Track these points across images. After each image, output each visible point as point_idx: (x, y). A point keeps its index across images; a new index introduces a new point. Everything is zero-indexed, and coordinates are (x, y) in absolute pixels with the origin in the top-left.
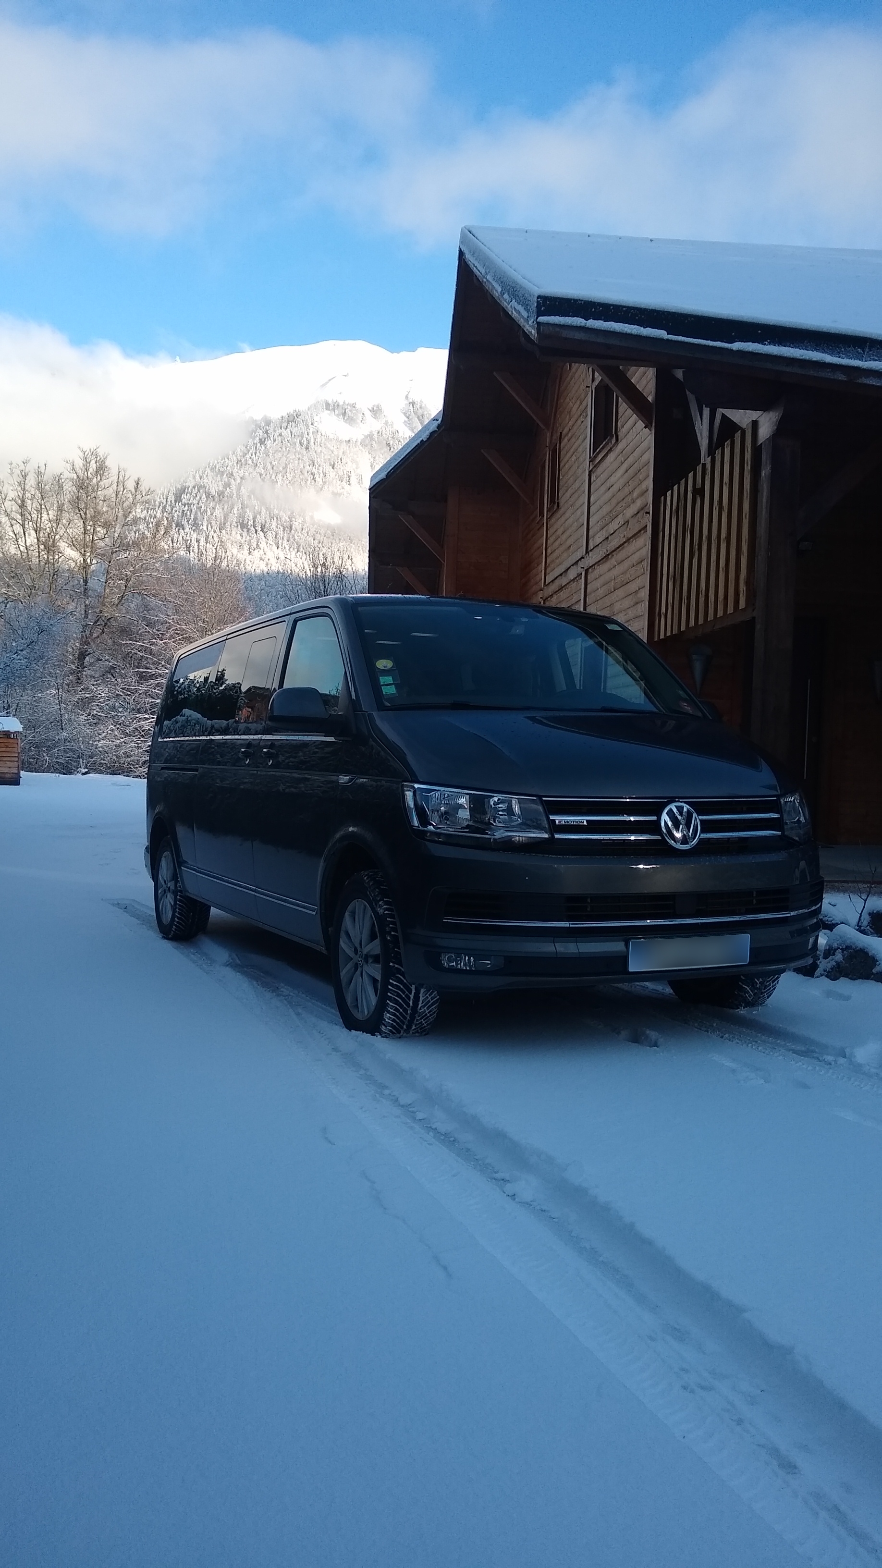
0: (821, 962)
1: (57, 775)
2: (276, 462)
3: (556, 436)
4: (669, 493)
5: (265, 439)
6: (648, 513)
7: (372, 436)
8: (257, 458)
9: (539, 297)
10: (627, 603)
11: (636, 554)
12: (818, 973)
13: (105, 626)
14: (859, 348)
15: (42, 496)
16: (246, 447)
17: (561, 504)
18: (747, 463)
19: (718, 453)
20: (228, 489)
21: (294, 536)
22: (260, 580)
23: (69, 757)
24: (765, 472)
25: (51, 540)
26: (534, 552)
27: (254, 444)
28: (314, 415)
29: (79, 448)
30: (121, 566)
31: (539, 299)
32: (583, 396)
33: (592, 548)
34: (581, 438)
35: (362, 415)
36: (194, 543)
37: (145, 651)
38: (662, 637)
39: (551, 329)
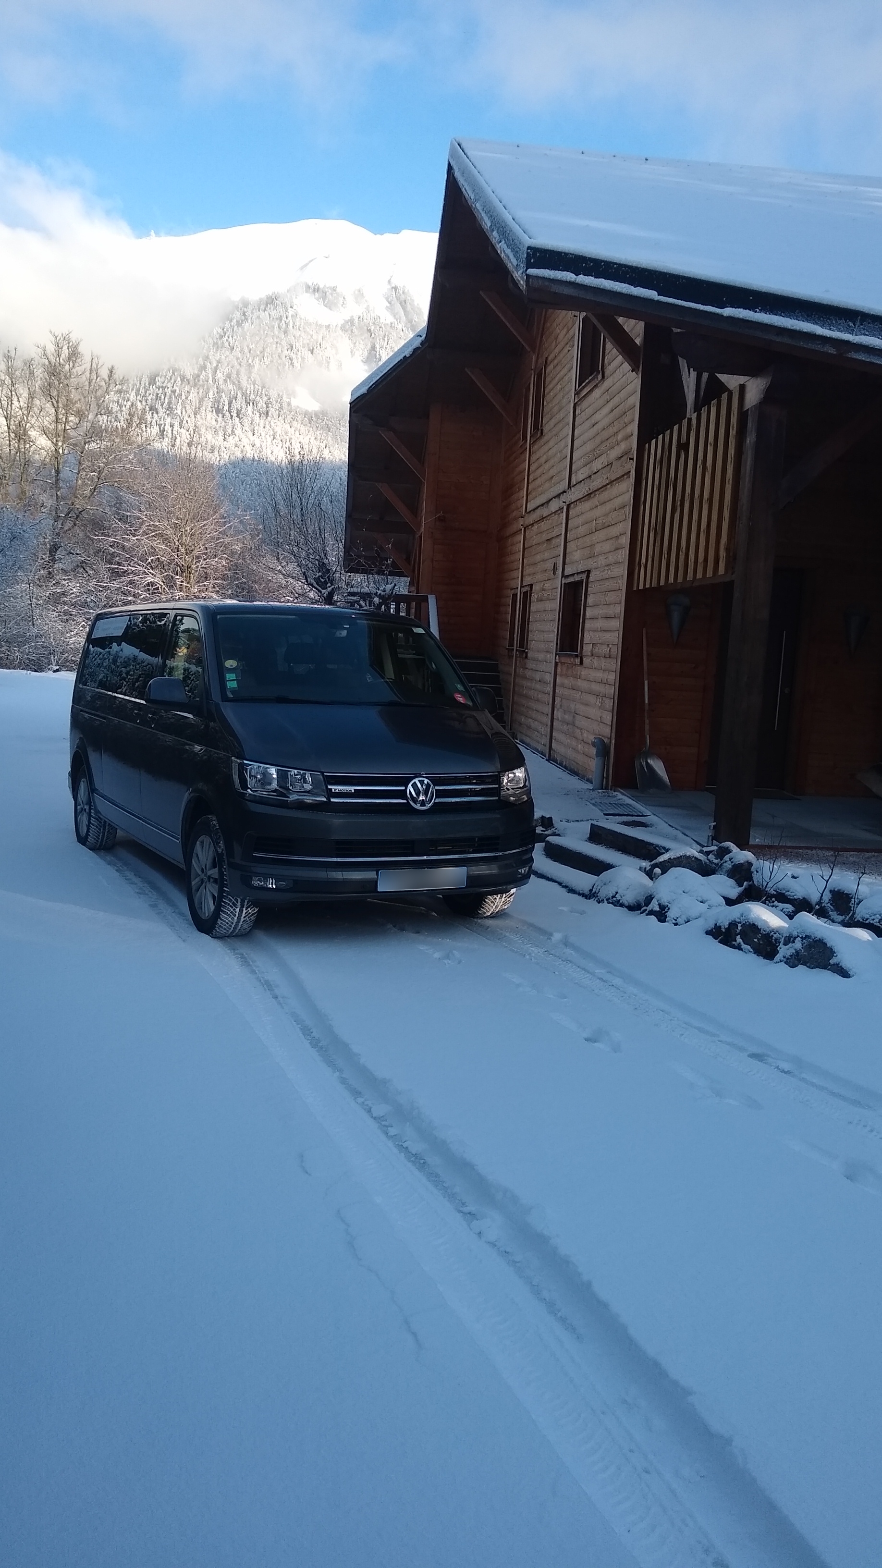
0: (780, 948)
1: (29, 672)
2: (253, 346)
3: (542, 361)
4: (654, 441)
5: (242, 321)
6: (632, 459)
7: (353, 322)
8: (234, 341)
9: (529, 248)
10: (607, 547)
11: (618, 498)
12: (777, 958)
13: (77, 518)
14: (850, 321)
15: (12, 382)
16: (223, 329)
17: (545, 431)
18: (733, 427)
19: (705, 410)
20: (203, 372)
21: (270, 422)
22: (235, 467)
23: (40, 654)
24: (750, 439)
25: (22, 429)
26: (516, 476)
27: (231, 326)
28: (294, 297)
29: (51, 332)
30: (95, 456)
31: (529, 251)
32: (570, 325)
33: (575, 483)
34: (568, 366)
35: (342, 299)
36: (168, 428)
37: (118, 546)
38: (641, 587)
39: (540, 282)
